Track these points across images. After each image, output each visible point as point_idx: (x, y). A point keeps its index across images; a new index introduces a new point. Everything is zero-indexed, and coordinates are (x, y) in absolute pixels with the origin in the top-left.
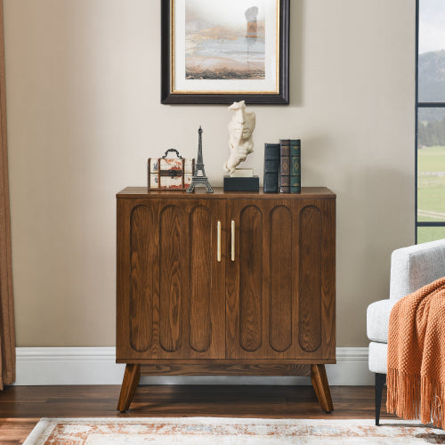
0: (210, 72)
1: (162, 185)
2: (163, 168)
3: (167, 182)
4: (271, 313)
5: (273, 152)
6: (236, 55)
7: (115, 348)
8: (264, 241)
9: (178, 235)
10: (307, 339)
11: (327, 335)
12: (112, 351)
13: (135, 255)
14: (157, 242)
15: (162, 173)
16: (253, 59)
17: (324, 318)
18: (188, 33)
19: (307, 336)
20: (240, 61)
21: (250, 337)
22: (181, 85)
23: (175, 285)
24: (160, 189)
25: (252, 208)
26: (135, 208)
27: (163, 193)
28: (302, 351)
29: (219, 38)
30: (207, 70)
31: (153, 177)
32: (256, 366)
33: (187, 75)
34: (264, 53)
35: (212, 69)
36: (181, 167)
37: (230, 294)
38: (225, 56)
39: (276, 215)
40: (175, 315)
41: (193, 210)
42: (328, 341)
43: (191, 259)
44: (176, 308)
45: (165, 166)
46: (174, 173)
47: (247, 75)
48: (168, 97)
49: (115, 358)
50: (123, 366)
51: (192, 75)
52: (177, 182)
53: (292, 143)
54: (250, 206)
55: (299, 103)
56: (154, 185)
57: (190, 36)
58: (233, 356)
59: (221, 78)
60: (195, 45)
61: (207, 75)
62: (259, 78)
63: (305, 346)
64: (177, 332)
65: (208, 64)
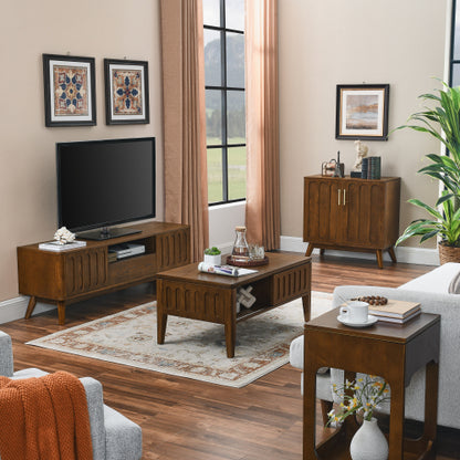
1: (327, 174)
3: (329, 173)
5: (365, 162)
8: (357, 198)
9: (326, 194)
12: (302, 239)
13: (310, 201)
15: (327, 169)
16: (373, 121)
18: (347, 109)
20: (368, 122)
22: (344, 131)
23: (325, 213)
26: (310, 183)
27: (327, 177)
30: (354, 125)
31: (324, 170)
33: (346, 127)
34: (377, 118)
36: (334, 167)
38: (362, 119)
39: (362, 188)
41: (331, 185)
43: (330, 203)
45: (328, 166)
46: (331, 169)
47: (370, 128)
48: (338, 136)
50: (307, 244)
51: (348, 127)
52: (333, 173)
54: (352, 184)
56: (324, 174)
57: (348, 111)
60: (350, 115)
61: (355, 128)
62: (374, 129)
64: (325, 231)
65: (355, 123)
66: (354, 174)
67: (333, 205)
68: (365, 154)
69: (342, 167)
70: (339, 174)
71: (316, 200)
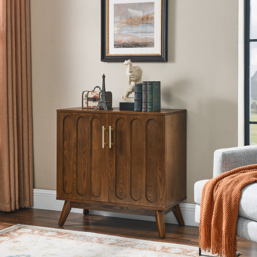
0: (127, 43)
1: (89, 105)
2: (89, 96)
3: (92, 104)
4: (131, 178)
6: (139, 34)
7: (56, 191)
8: (128, 137)
9: (86, 133)
10: (150, 195)
11: (161, 194)
13: (65, 142)
14: (75, 135)
15: (89, 99)
16: (148, 36)
17: (159, 183)
18: (115, 22)
19: (150, 193)
20: (140, 37)
21: (121, 191)
22: (113, 51)
23: (84, 159)
24: (88, 108)
25: (122, 120)
26: (65, 118)
27: (89, 110)
28: (147, 202)
29: (131, 25)
30: (125, 43)
31: (85, 101)
32: (127, 208)
33: (115, 46)
34: (153, 32)
35: (127, 42)
36: (98, 96)
37: (111, 167)
38: (134, 35)
39: (134, 124)
40: (84, 176)
41: (93, 119)
42: (161, 197)
43: (91, 146)
44: (84, 172)
45: (90, 96)
46: (94, 99)
47: (145, 45)
48: (105, 57)
49: (56, 196)
51: (118, 45)
52: (96, 104)
53: (148, 84)
54: (120, 118)
55: (173, 61)
56: (85, 106)
57: (116, 24)
58: (113, 201)
59: (132, 47)
60: (118, 29)
61: (124, 46)
62: (151, 47)
63: (149, 199)
64: (85, 186)
65: (125, 39)
66: (123, 106)
67: (95, 147)
68: (139, 78)
69: (108, 96)
70: (104, 106)
71: (73, 141)
